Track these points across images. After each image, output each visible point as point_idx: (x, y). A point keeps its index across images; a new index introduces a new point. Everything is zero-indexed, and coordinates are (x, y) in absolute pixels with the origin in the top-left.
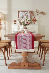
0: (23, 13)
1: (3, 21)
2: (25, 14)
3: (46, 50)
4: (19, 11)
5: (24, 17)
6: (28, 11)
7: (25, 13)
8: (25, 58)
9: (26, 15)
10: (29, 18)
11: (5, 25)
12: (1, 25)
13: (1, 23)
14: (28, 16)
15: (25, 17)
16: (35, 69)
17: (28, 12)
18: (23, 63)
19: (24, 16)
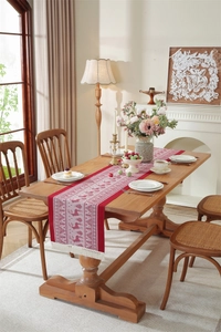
0: (191, 56)
1: (114, 89)
2: (195, 62)
3: (176, 256)
4: (172, 51)
5: (193, 77)
6: (209, 50)
7: (200, 56)
8: (90, 271)
9: (203, 65)
10: (215, 79)
11: (119, 105)
12: (99, 106)
13: (99, 98)
14: (211, 71)
15: (197, 76)
16: (116, 316)
17: (209, 53)
18: (81, 286)
19: (191, 71)
